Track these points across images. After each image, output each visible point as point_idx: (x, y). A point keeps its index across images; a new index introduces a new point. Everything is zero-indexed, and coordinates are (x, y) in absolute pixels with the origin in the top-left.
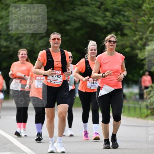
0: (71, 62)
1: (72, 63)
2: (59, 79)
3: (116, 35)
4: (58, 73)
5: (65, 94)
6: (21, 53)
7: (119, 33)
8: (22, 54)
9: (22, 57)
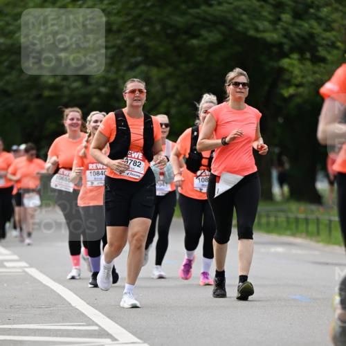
0: (166, 135)
1: (168, 137)
2: (136, 169)
3: (302, 60)
4: (136, 157)
5: (148, 198)
6: (70, 117)
7: (308, 55)
8: (72, 119)
9: (71, 125)
